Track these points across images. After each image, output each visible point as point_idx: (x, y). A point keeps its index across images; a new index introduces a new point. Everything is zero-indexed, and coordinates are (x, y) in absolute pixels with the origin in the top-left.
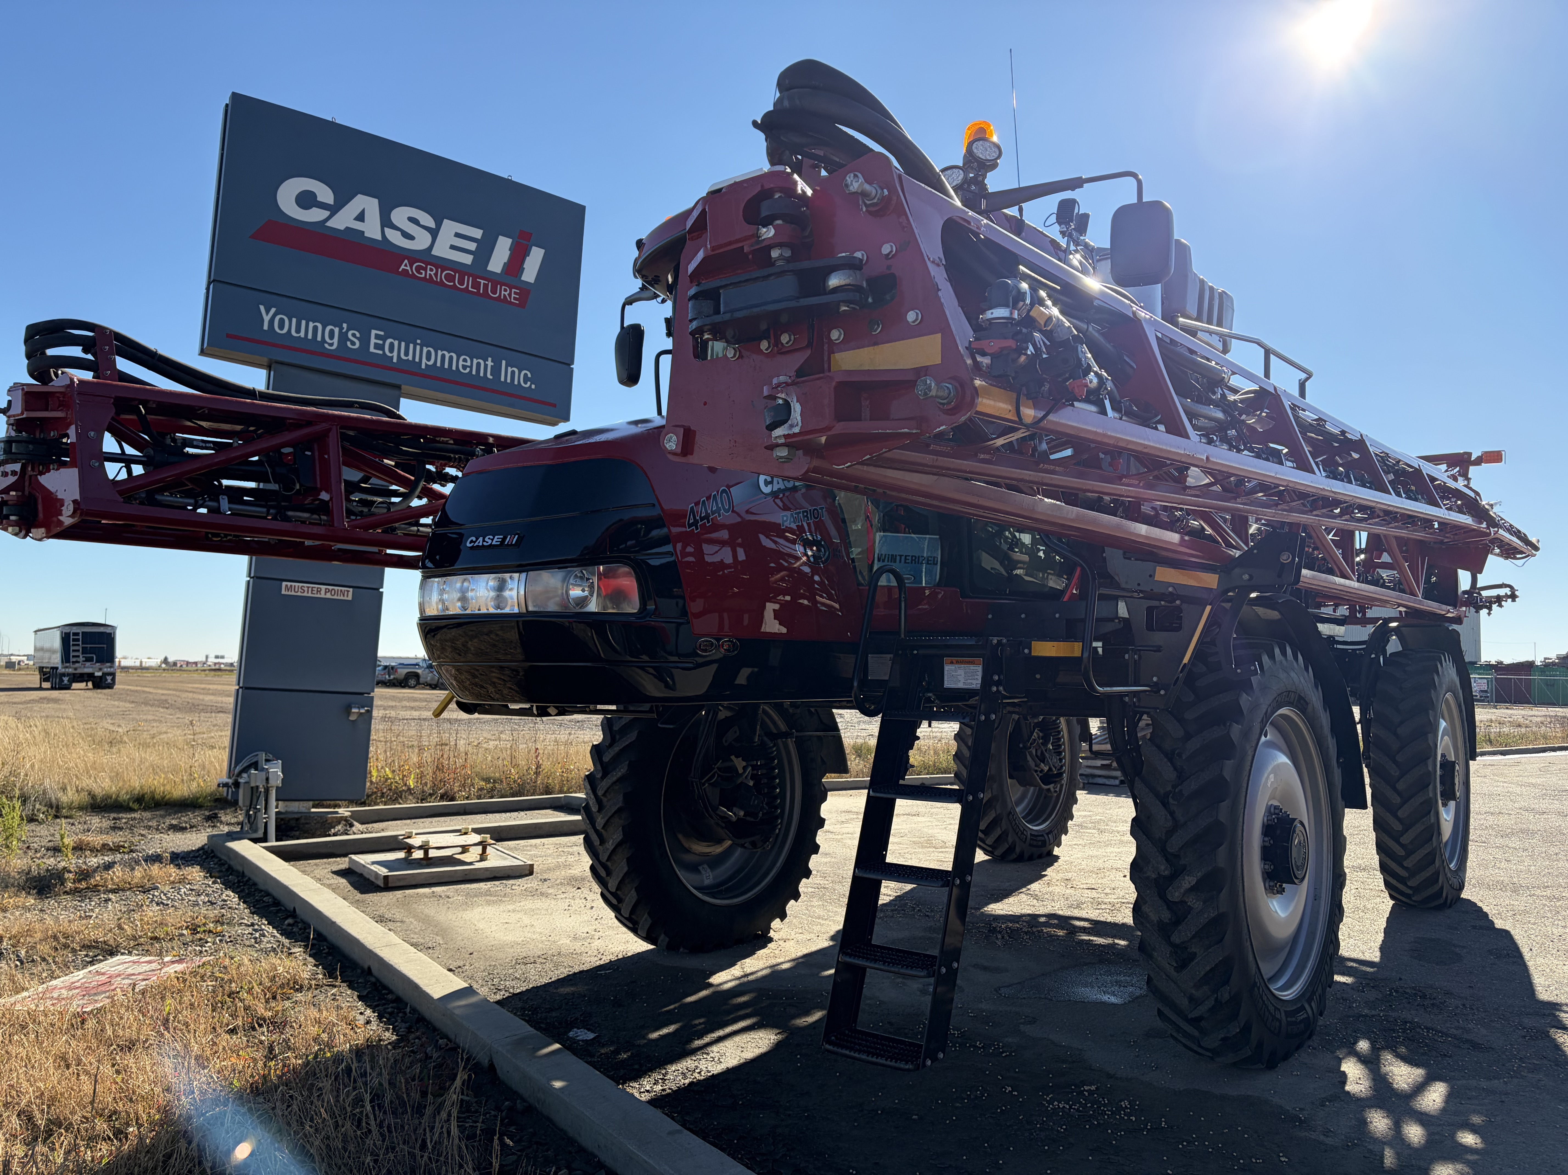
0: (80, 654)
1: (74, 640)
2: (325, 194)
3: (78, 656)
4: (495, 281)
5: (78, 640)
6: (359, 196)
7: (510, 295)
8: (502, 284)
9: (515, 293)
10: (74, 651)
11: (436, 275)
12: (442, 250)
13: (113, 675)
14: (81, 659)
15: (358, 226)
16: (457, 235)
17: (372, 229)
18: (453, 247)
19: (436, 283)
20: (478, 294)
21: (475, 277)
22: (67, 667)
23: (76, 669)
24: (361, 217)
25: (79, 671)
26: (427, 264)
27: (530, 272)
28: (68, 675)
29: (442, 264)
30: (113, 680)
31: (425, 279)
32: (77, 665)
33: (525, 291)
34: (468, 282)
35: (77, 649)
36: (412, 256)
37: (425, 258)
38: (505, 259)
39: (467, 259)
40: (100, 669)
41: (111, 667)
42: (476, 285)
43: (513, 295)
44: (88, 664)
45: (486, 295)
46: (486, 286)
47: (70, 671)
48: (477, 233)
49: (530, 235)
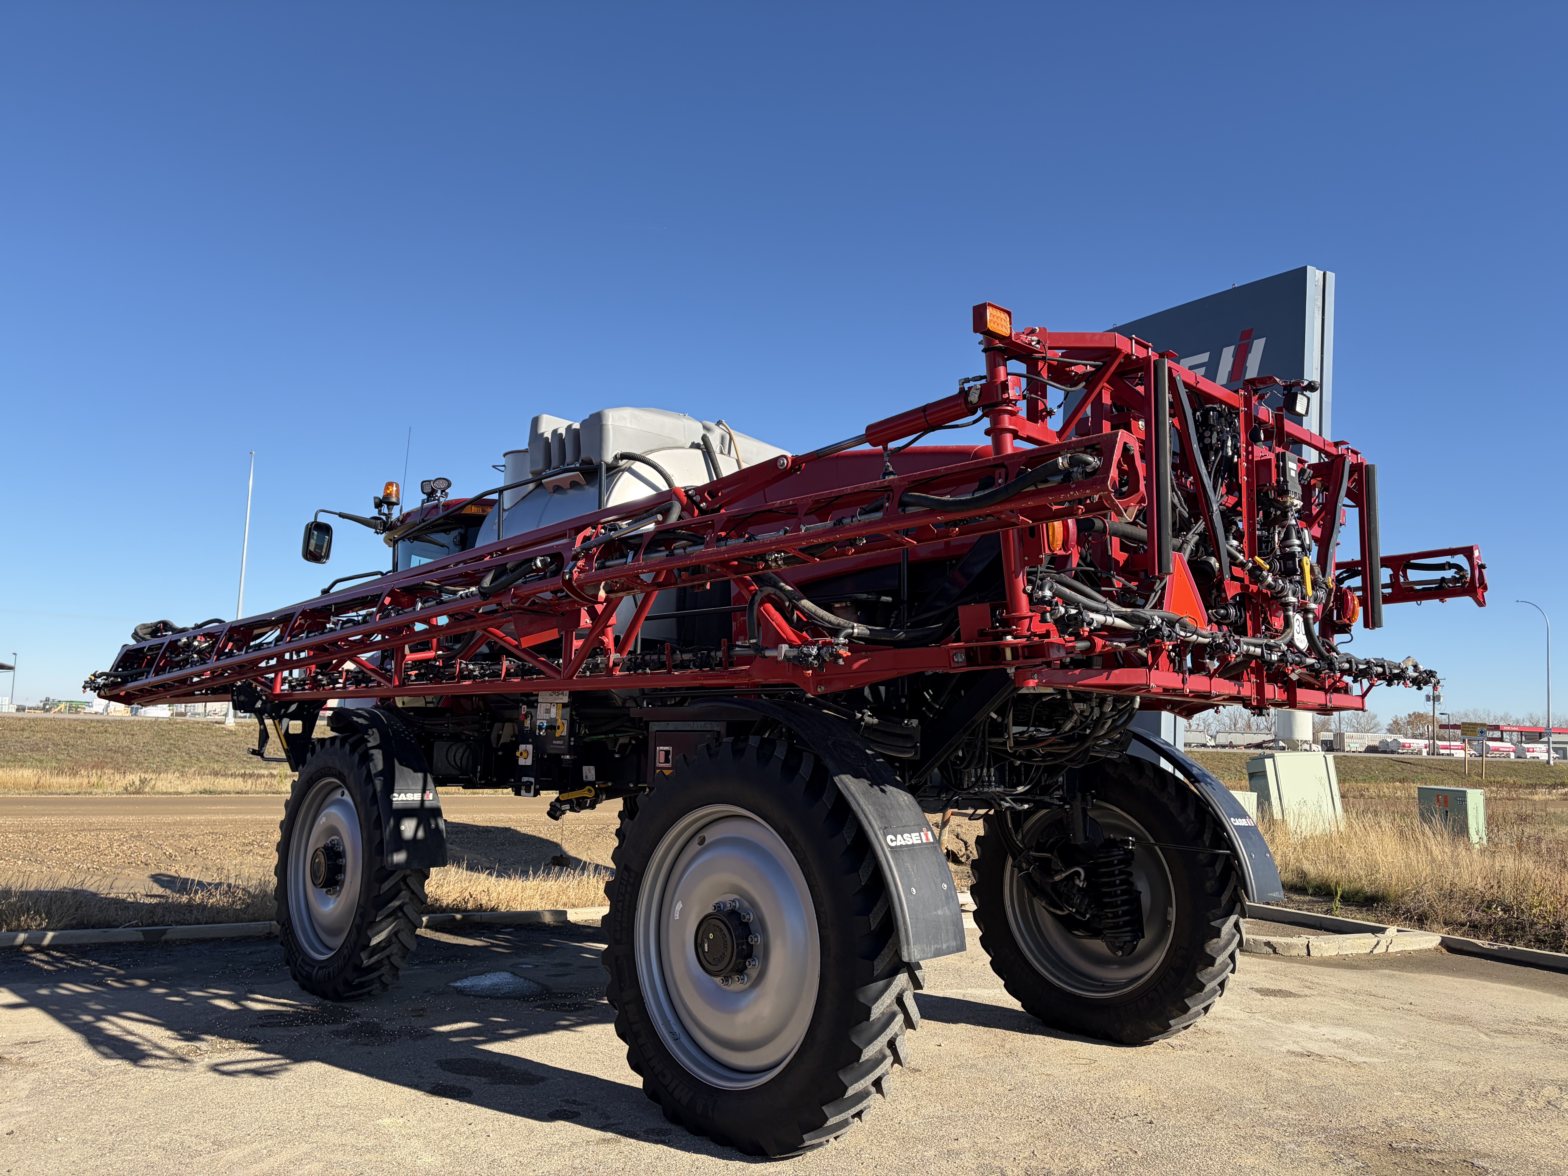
48: (1204, 357)
49: (1251, 330)
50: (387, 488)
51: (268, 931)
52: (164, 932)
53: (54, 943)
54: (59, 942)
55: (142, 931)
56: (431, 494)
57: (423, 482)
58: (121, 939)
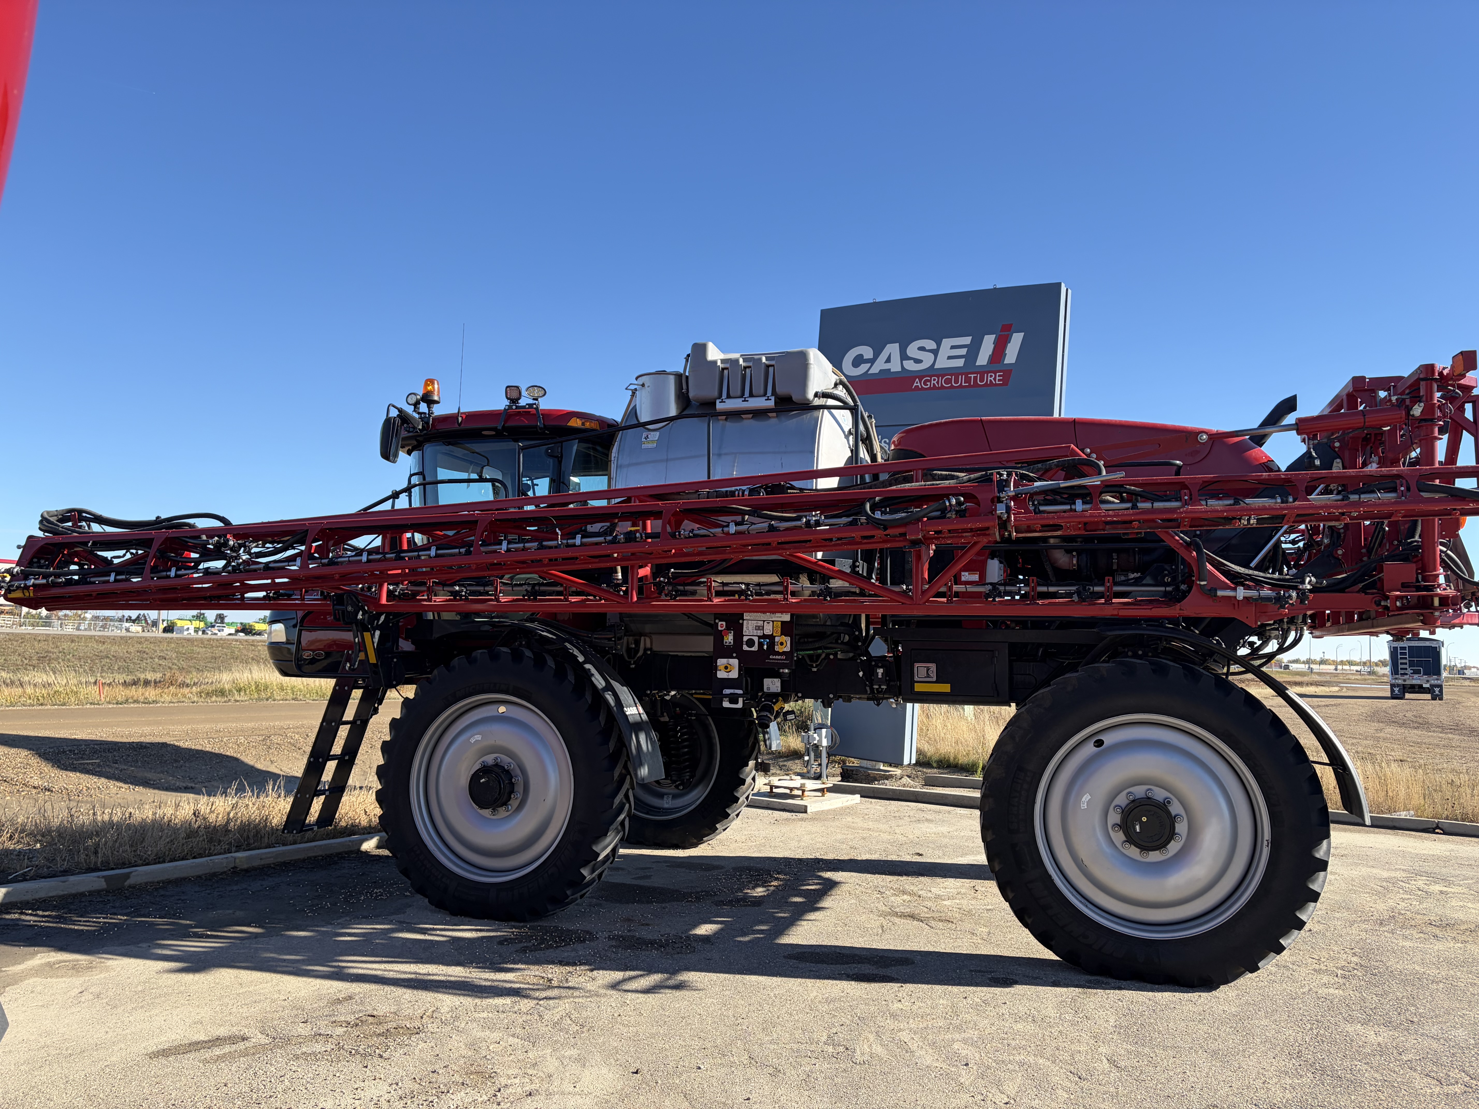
0: (1407, 666)
1: (1401, 654)
2: (867, 352)
3: (1406, 669)
4: (982, 372)
5: (1405, 654)
6: (888, 345)
7: (995, 379)
8: (988, 373)
9: (999, 376)
10: (1401, 664)
11: (938, 383)
12: (942, 363)
13: (1440, 686)
14: (1409, 671)
15: (887, 366)
16: (953, 347)
17: (895, 366)
18: (950, 358)
19: (939, 388)
20: (970, 386)
21: (966, 374)
22: (1396, 679)
23: (1405, 681)
24: (888, 360)
25: (1408, 682)
26: (931, 376)
27: (1011, 355)
28: (1398, 685)
29: (942, 373)
30: (1441, 691)
31: (930, 388)
32: (1406, 677)
33: (1007, 373)
34: (962, 379)
35: (1404, 662)
36: (920, 375)
37: (932, 372)
38: (990, 352)
39: (960, 363)
40: (1428, 681)
41: (1437, 679)
42: (967, 380)
43: (997, 378)
44: (1416, 676)
45: (976, 384)
46: (975, 378)
47: (1400, 682)
48: (967, 340)
49: (1011, 325)
50: (426, 385)
51: (233, 866)
52: (127, 876)
53: (7, 901)
54: (13, 899)
55: (103, 877)
56: (514, 401)
57: (507, 387)
58: (82, 889)
